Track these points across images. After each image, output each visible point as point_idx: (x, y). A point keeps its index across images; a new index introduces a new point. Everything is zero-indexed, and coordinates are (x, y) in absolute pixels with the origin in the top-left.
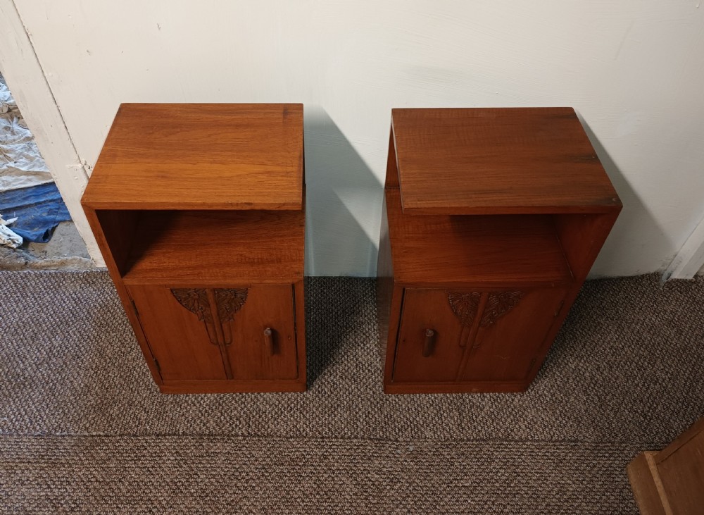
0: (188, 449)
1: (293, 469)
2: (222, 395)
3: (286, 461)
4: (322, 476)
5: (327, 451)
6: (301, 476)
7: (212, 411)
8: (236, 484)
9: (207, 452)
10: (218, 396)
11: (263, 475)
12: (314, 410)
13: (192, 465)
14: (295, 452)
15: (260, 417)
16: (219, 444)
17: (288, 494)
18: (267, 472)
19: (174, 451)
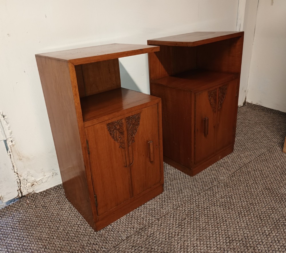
0: (137, 241)
1: (191, 217)
2: (128, 214)
3: (185, 217)
4: (205, 212)
5: (196, 204)
6: (197, 218)
7: (131, 222)
8: (175, 240)
9: (148, 236)
10: (126, 216)
11: (182, 228)
12: (173, 195)
13: (146, 246)
14: (185, 211)
15: (155, 211)
16: (150, 230)
17: (200, 227)
18: (182, 226)
19: (131, 247)
